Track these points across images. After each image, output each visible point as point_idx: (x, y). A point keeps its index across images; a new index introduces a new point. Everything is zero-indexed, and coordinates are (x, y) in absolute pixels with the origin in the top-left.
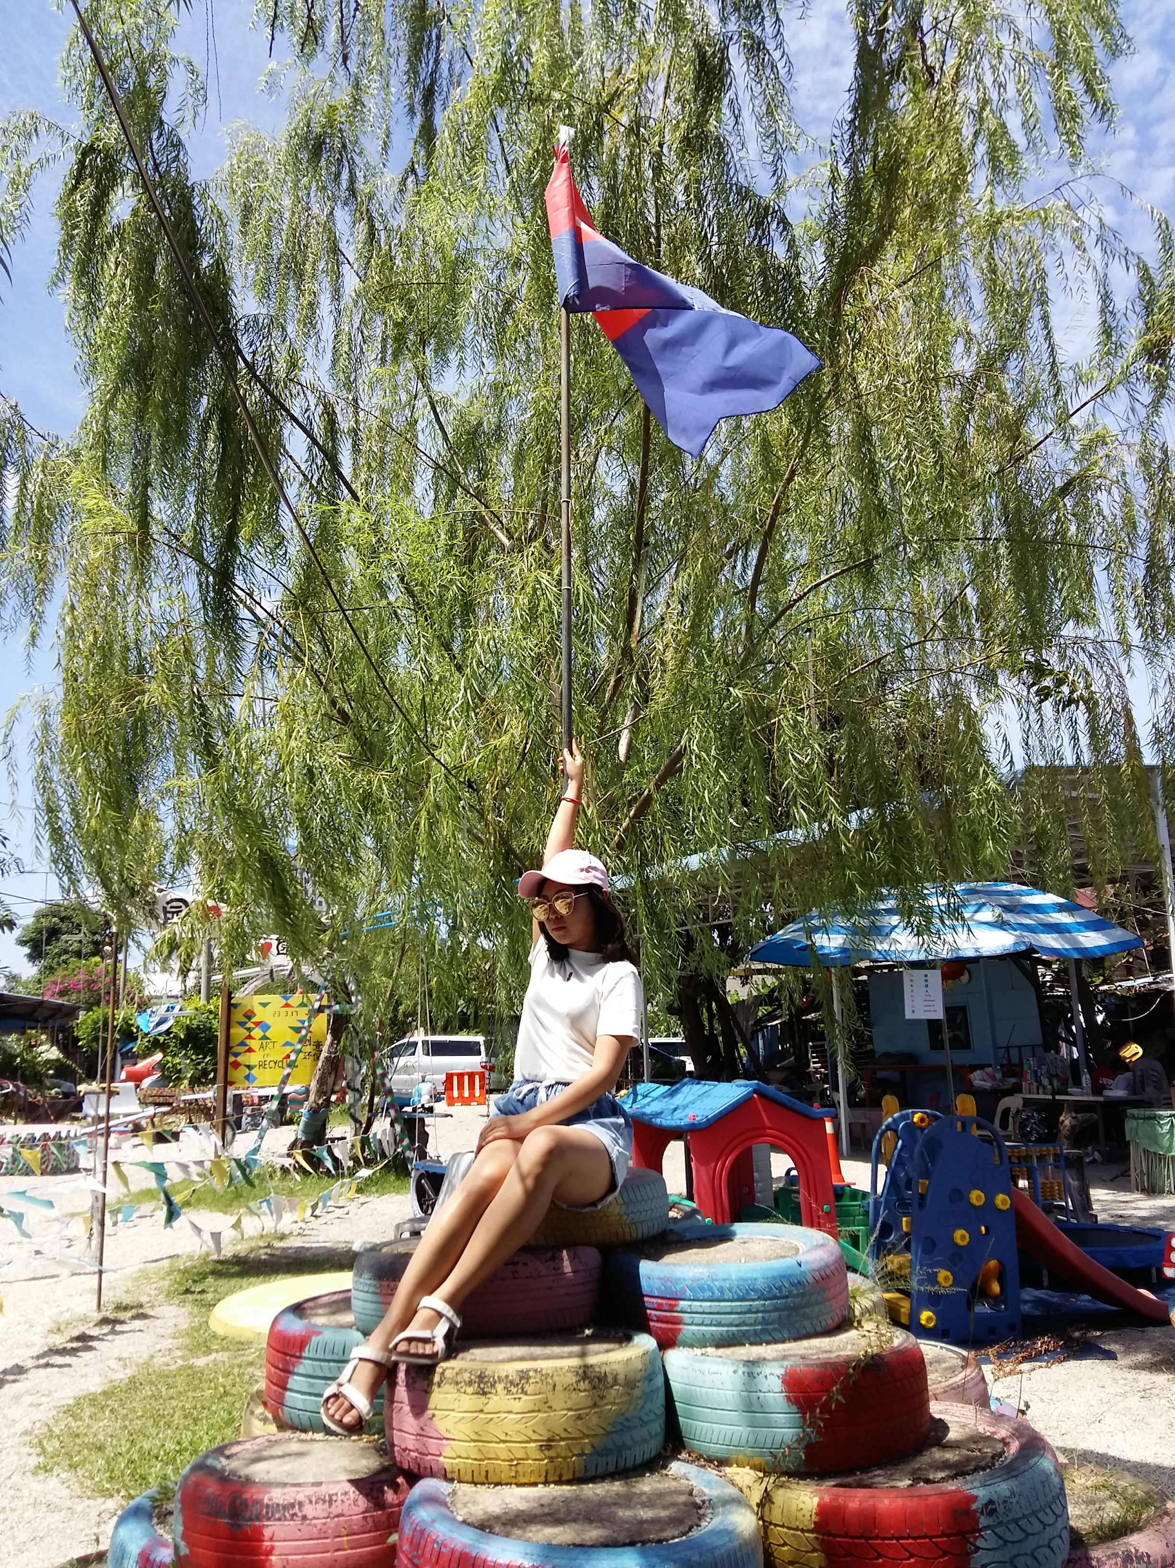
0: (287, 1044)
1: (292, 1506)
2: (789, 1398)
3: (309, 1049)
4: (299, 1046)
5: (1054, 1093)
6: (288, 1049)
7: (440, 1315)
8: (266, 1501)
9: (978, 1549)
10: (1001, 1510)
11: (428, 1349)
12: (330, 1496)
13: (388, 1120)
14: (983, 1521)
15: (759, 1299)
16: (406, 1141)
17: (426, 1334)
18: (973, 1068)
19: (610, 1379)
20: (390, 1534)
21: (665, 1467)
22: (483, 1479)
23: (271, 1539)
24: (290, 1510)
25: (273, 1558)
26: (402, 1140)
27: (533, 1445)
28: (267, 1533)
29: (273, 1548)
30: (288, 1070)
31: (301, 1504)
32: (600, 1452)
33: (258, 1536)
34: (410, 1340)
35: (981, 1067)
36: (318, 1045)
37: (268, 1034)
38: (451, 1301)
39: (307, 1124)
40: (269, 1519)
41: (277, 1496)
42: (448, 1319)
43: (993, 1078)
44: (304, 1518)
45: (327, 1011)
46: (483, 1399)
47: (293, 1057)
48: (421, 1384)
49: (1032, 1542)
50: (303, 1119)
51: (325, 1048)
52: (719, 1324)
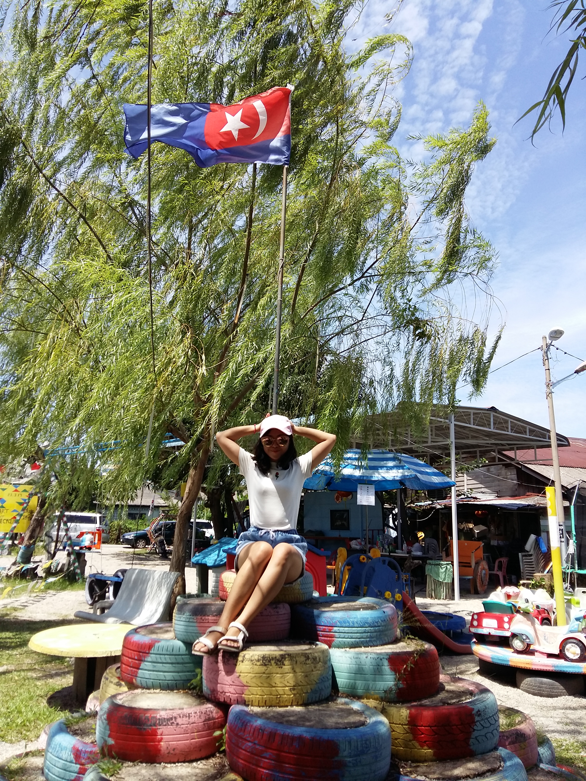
0: (15, 511)
1: (172, 719)
2: (391, 669)
3: (26, 514)
4: (22, 512)
5: (390, 552)
6: (15, 514)
7: (240, 630)
8: (158, 717)
9: (474, 730)
10: (482, 714)
11: (236, 645)
12: (189, 714)
13: (66, 552)
14: (477, 718)
15: (369, 627)
16: (77, 564)
17: (234, 638)
18: (352, 539)
19: (318, 659)
20: (214, 732)
21: (335, 700)
22: (264, 704)
23: (161, 735)
24: (170, 721)
25: (162, 743)
26: (74, 563)
27: (287, 688)
28: (159, 732)
29: (162, 739)
30: (15, 525)
31: (175, 718)
32: (314, 691)
33: (154, 733)
34: (227, 640)
35: (355, 539)
36: (32, 512)
37: (4, 505)
38: (244, 624)
39: (23, 554)
40: (160, 725)
41: (163, 714)
42: (244, 632)
43: (361, 544)
44: (177, 724)
45: (39, 495)
46: (265, 668)
47: (18, 518)
48: (231, 661)
49: (486, 730)
50: (21, 550)
51: (35, 514)
52: (352, 638)
